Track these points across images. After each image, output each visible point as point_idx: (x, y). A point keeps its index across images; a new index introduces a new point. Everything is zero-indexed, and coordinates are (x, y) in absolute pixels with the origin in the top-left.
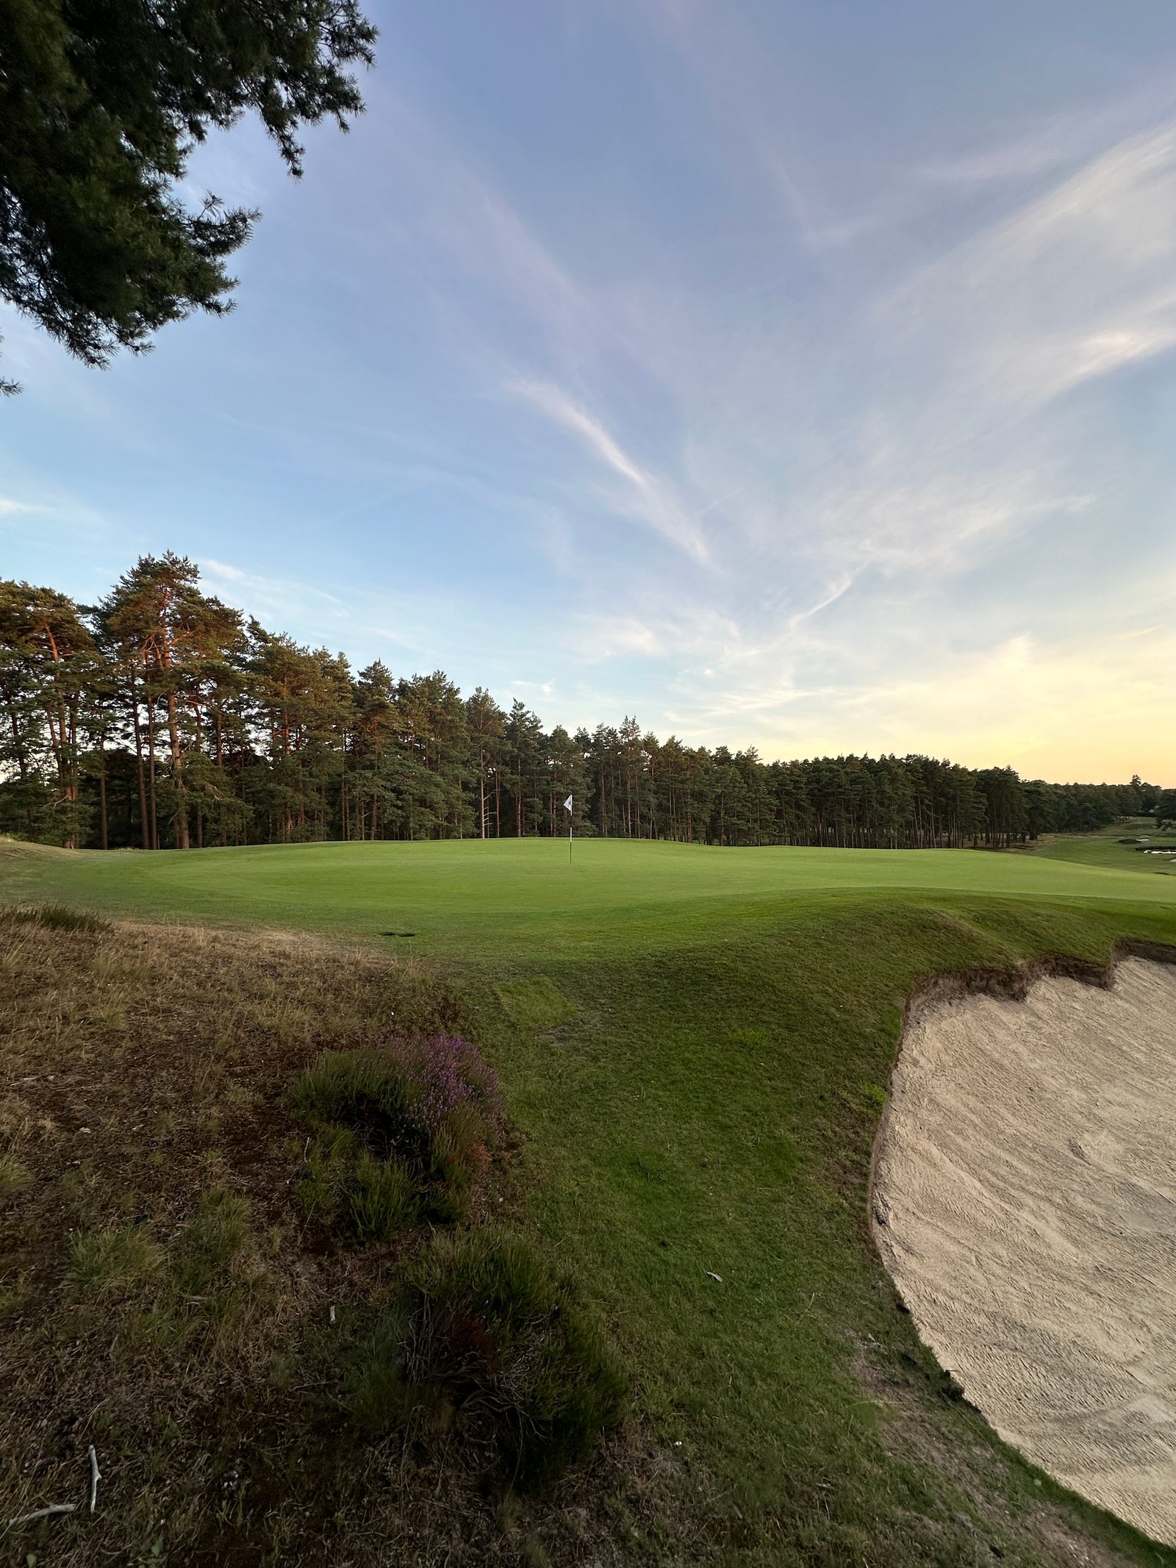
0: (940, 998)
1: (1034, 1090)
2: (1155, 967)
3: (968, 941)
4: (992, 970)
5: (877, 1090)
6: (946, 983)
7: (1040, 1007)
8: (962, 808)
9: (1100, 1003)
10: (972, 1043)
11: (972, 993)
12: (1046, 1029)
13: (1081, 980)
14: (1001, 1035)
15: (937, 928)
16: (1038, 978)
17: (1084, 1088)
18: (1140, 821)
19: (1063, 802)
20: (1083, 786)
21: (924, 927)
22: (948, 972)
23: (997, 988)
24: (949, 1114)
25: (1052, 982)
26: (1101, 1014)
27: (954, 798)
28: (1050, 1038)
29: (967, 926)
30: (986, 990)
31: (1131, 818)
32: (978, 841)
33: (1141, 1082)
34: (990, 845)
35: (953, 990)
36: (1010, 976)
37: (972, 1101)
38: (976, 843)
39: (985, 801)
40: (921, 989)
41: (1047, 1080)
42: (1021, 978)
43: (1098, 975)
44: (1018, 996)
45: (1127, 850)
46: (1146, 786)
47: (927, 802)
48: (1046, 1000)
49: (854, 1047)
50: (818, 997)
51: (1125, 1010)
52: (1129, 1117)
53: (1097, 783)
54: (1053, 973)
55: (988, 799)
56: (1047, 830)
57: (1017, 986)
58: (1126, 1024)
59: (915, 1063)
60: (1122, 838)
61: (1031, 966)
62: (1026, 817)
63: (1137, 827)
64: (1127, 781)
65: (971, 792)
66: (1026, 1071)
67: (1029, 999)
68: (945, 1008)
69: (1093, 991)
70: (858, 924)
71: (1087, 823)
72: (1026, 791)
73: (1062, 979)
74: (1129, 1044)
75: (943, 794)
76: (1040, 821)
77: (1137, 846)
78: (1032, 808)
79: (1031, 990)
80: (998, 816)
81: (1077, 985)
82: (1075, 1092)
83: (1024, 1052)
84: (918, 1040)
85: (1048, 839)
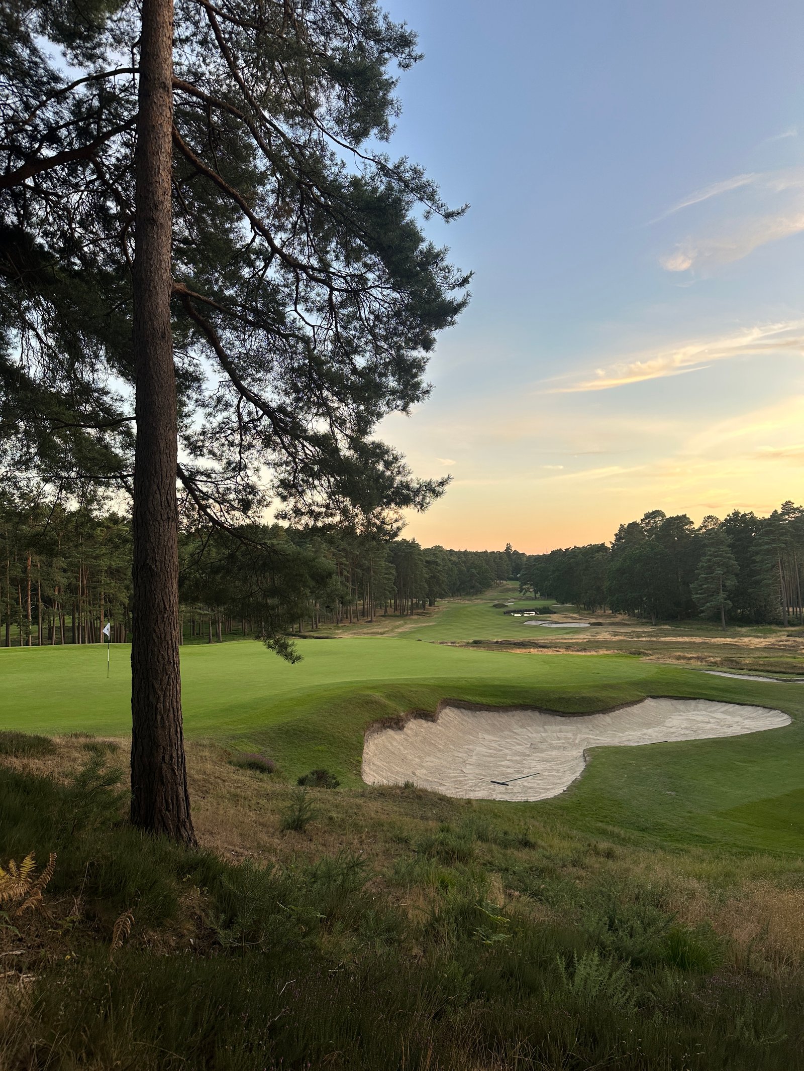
0: (374, 732)
1: (404, 759)
2: (456, 711)
3: (385, 706)
4: (392, 719)
5: (359, 758)
6: (376, 725)
7: (409, 732)
8: (375, 579)
9: (431, 728)
10: (385, 747)
11: (385, 729)
12: (410, 740)
13: (425, 720)
14: (395, 743)
15: (372, 703)
16: (409, 720)
17: (420, 758)
18: (510, 584)
19: (456, 569)
20: (471, 553)
21: (367, 703)
22: (376, 721)
23: (394, 726)
24: (378, 766)
25: (415, 721)
26: (431, 733)
27: (369, 569)
28: (411, 743)
29: (384, 701)
30: (390, 727)
31: (505, 582)
32: (388, 609)
33: (439, 755)
34: (397, 613)
35: (378, 728)
36: (398, 720)
37: (385, 764)
38: (386, 612)
39: (394, 572)
40: (368, 728)
41: (409, 757)
42: (402, 720)
43: (432, 717)
44: (401, 728)
45: (498, 614)
46: (516, 553)
47: (345, 573)
48: (411, 729)
49: (351, 748)
50: (337, 734)
51: (440, 730)
52: (432, 764)
53: (481, 550)
54: (415, 718)
55: (397, 570)
56: (442, 597)
57: (401, 724)
58: (439, 736)
59: (367, 754)
60: (496, 602)
61: (407, 715)
62: (426, 586)
63: (508, 590)
64: (502, 549)
65: (383, 564)
66: (402, 754)
67: (405, 729)
68: (376, 735)
69: (430, 723)
70: (343, 704)
71: (473, 587)
72: (427, 562)
73: (418, 720)
74: (438, 743)
75: (360, 566)
76: (436, 589)
77: (505, 610)
78: (432, 577)
79: (406, 725)
80: (404, 585)
81: (424, 722)
82: (417, 759)
83: (402, 748)
84: (368, 747)
85: (443, 604)
